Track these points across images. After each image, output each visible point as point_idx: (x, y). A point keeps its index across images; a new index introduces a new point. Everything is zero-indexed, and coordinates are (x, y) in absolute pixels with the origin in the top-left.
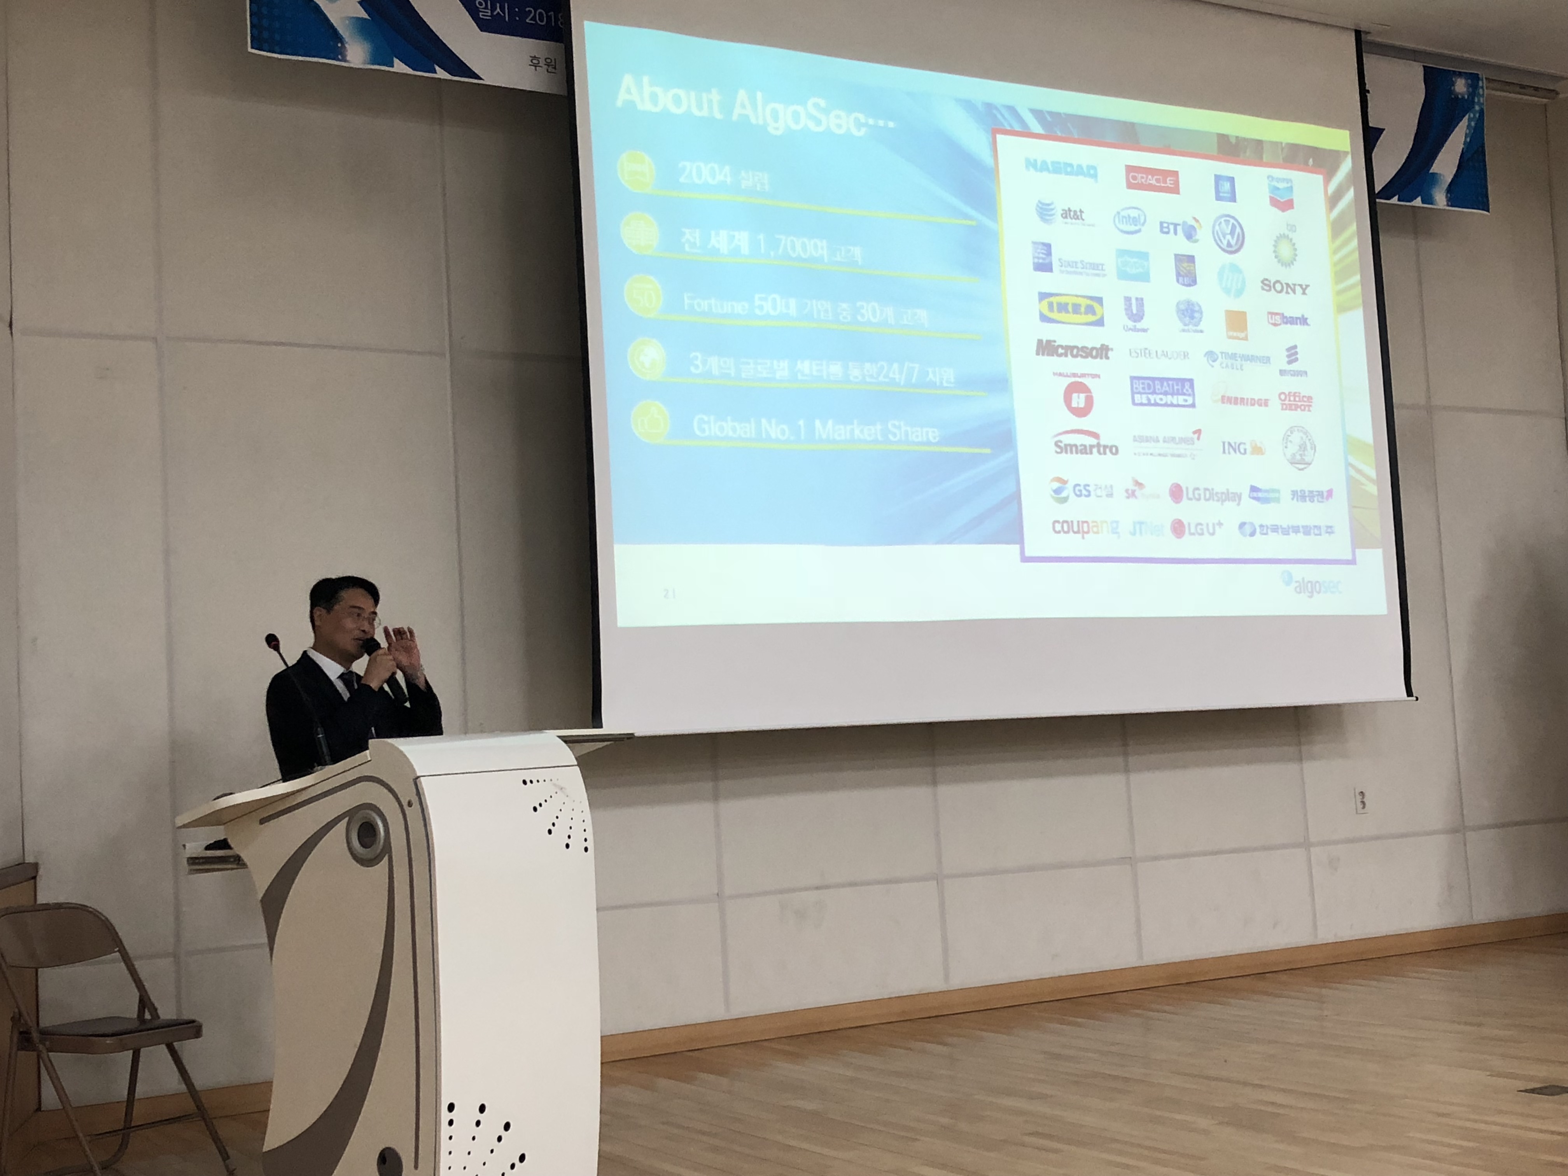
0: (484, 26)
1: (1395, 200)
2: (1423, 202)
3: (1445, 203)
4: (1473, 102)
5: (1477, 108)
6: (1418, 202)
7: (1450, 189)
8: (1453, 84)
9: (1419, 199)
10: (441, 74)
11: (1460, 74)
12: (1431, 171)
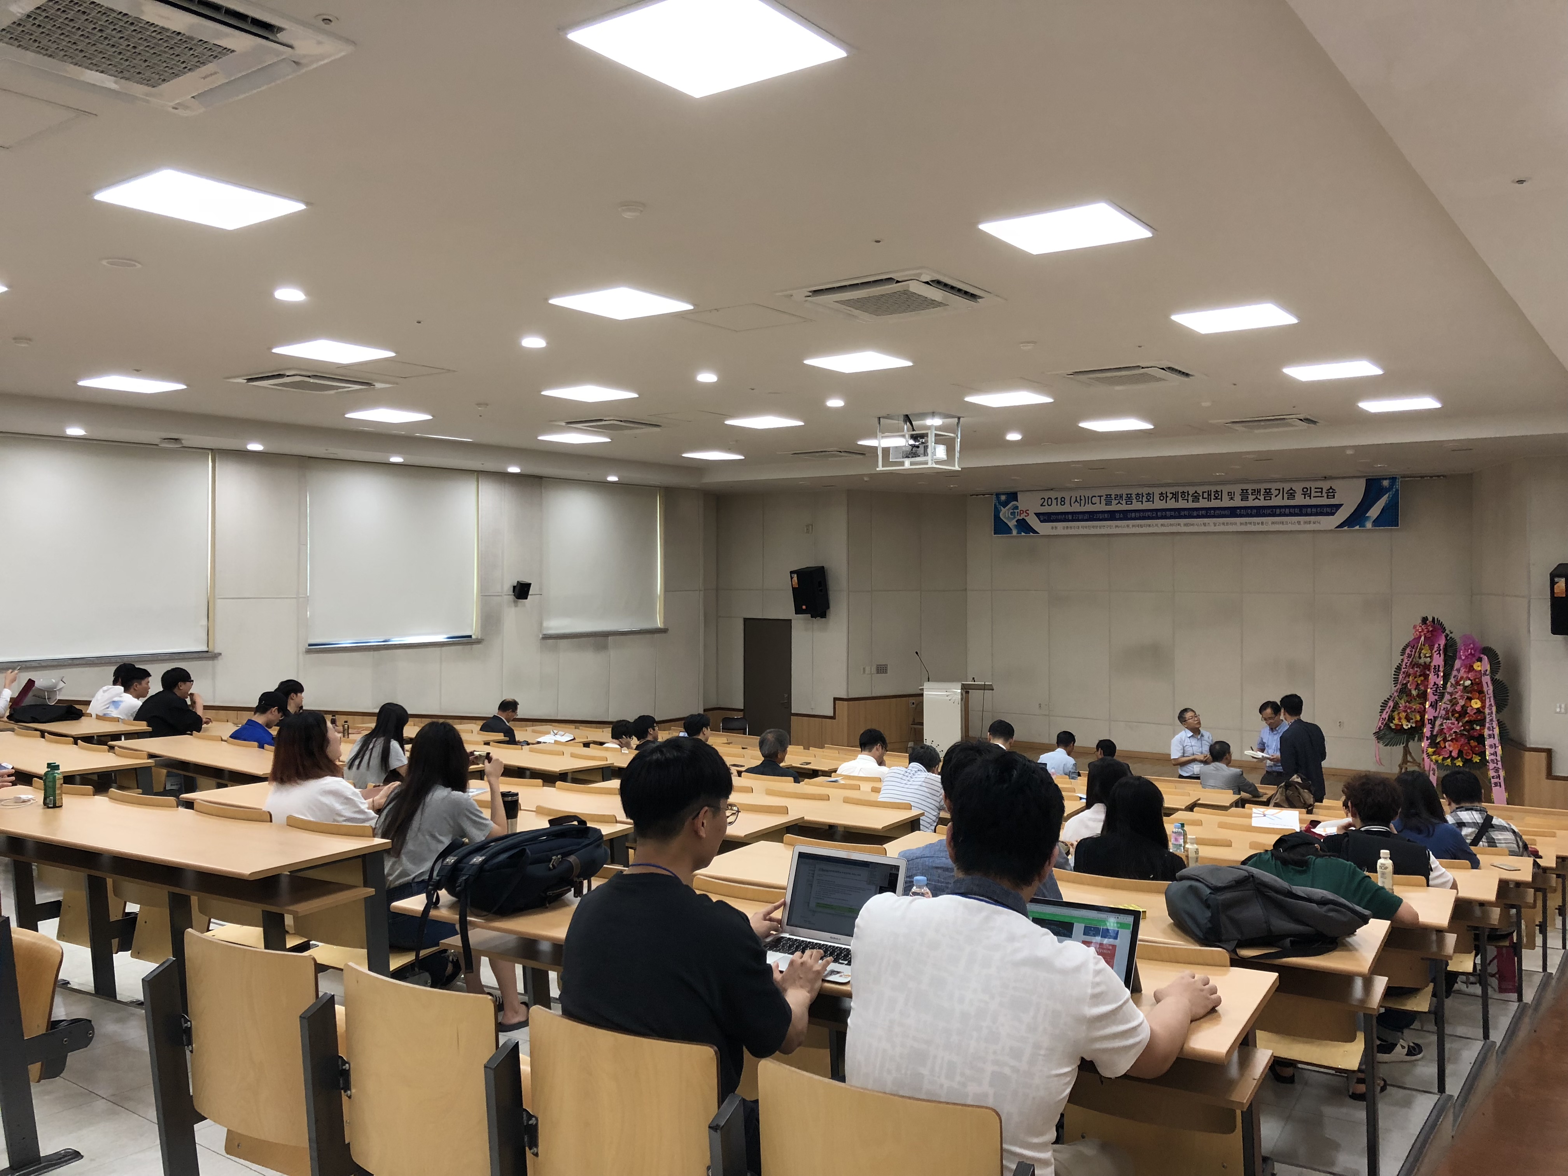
0: (1041, 522)
1: (1346, 528)
2: (1360, 527)
3: (1371, 526)
4: (1393, 488)
5: (1394, 490)
6: (1357, 527)
7: (1374, 522)
8: (1382, 483)
9: (1358, 526)
10: (1031, 534)
11: (1386, 479)
12: (1367, 515)
